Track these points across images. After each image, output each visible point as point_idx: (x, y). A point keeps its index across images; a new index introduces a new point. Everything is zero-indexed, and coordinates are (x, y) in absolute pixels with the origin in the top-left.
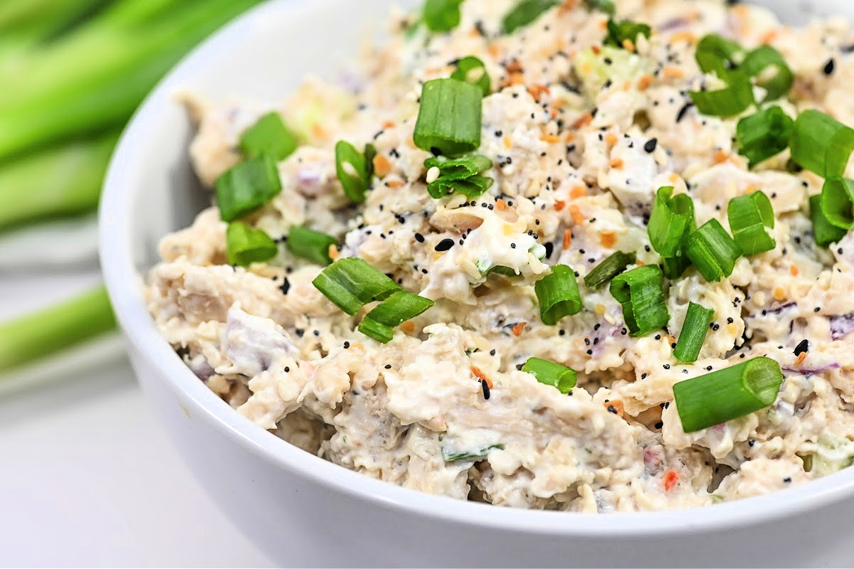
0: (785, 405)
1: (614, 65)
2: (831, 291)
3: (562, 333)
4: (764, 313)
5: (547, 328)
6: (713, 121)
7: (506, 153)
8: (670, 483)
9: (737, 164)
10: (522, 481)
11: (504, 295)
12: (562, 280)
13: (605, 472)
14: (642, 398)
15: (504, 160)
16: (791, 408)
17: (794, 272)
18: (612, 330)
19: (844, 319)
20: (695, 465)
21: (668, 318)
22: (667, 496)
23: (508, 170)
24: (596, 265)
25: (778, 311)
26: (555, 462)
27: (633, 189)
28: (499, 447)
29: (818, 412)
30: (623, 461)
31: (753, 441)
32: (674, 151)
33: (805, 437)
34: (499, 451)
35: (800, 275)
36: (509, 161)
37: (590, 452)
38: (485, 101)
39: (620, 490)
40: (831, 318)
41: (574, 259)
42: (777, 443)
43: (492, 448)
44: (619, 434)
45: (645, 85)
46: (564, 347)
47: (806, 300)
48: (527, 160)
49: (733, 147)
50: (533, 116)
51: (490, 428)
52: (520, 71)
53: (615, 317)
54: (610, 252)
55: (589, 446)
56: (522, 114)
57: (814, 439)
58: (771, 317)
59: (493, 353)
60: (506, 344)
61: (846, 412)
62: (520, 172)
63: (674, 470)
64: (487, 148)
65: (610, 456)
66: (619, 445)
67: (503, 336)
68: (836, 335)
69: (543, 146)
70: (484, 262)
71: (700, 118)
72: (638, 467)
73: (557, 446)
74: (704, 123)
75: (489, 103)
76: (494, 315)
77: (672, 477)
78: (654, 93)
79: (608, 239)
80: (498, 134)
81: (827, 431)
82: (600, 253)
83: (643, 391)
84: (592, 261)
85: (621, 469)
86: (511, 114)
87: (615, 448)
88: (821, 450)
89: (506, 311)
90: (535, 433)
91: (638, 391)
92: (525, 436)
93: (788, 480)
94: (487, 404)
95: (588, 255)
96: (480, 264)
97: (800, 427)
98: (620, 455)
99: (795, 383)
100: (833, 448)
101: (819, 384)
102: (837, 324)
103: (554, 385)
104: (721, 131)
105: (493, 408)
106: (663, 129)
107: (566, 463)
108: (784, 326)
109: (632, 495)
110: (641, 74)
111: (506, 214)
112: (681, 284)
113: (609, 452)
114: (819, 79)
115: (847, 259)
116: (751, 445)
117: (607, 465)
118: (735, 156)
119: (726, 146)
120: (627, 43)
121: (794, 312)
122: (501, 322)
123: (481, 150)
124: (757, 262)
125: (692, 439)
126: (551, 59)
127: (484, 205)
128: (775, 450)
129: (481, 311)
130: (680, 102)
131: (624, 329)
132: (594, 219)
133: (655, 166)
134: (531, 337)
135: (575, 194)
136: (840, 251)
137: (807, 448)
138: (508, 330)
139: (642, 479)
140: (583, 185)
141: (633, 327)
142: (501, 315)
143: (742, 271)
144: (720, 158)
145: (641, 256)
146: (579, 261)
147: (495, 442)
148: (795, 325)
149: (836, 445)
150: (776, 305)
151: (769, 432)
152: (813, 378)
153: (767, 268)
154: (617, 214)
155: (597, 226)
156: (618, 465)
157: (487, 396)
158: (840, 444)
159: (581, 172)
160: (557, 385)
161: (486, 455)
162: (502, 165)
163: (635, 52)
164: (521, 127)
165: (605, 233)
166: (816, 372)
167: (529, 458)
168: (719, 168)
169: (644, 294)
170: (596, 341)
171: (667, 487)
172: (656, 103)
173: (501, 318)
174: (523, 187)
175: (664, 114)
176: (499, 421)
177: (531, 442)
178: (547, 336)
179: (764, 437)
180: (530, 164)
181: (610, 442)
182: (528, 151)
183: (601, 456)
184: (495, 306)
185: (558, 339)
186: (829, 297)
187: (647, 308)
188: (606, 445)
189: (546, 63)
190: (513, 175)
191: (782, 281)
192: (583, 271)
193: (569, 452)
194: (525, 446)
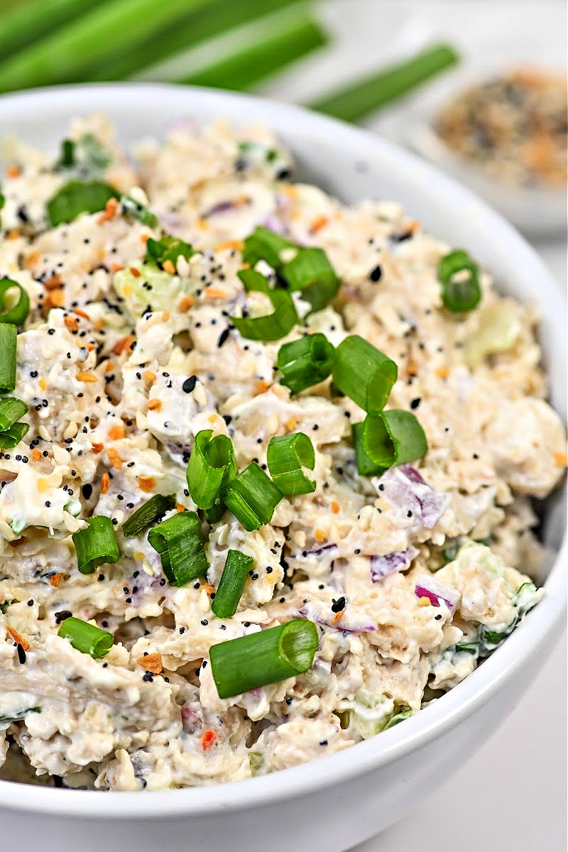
0: (322, 664)
1: (153, 291)
2: (371, 533)
3: (101, 578)
4: (305, 554)
5: (85, 578)
6: (255, 346)
7: (42, 395)
8: (208, 743)
9: (279, 395)
10: (58, 745)
11: (40, 547)
12: (98, 534)
13: (142, 736)
14: (180, 656)
15: (41, 403)
16: (327, 667)
17: (336, 510)
18: (151, 580)
19: (384, 559)
20: (234, 722)
21: (208, 566)
22: (205, 756)
23: (44, 413)
24: (135, 509)
25: (319, 552)
26: (91, 730)
27: (171, 432)
28: (37, 710)
29: (355, 672)
30: (160, 725)
31: (290, 700)
32: (217, 376)
33: (342, 696)
34: (35, 714)
35: (341, 512)
36: (46, 403)
37: (127, 719)
38: (20, 338)
39: (158, 752)
40: (372, 558)
41: (112, 505)
42: (314, 703)
43: (29, 712)
44: (155, 701)
45: (186, 307)
46: (103, 594)
47: (345, 541)
48: (64, 400)
49: (274, 376)
50: (69, 357)
51: (26, 691)
52: (61, 286)
53: (152, 567)
54: (149, 496)
55: (125, 713)
56: (58, 353)
57: (351, 697)
58: (312, 558)
59: (30, 603)
60: (45, 592)
61: (384, 668)
62: (57, 414)
63: (212, 729)
64: (22, 390)
65: (147, 722)
66: (155, 712)
67: (41, 585)
68: (376, 577)
69: (79, 386)
70: (18, 523)
71: (243, 342)
72: (176, 727)
73: (93, 714)
74: (246, 348)
75: (24, 340)
76: (31, 565)
77: (209, 737)
78: (198, 315)
79: (147, 484)
80: (34, 375)
81: (364, 690)
82: (140, 497)
83: (181, 649)
84: (131, 505)
85: (159, 731)
86: (47, 353)
87: (152, 714)
88: (359, 709)
89: (43, 561)
90: (71, 698)
91: (176, 649)
92: (61, 701)
93: (325, 743)
94: (23, 667)
95: (127, 500)
96: (14, 523)
97: (337, 685)
98: (156, 720)
99: (332, 641)
100: (369, 707)
101: (355, 644)
102: (377, 566)
103: (89, 653)
104: (262, 357)
105: (30, 673)
106: (204, 353)
107: (102, 732)
108: (325, 566)
109: (170, 756)
110: (182, 296)
111: (41, 464)
112: (221, 529)
113: (145, 718)
114: (367, 286)
115: (389, 496)
116: (289, 702)
117: (144, 729)
118: (277, 386)
119: (268, 375)
120: (167, 264)
121: (334, 554)
122: (38, 573)
123: (16, 394)
124: (298, 502)
125: (229, 704)
126: (91, 273)
127: (18, 458)
128: (312, 710)
129: (18, 561)
130: (223, 325)
131: (163, 580)
132: (133, 464)
133: (194, 406)
134: (69, 586)
135: (114, 434)
136: (381, 488)
137: (344, 706)
138: (45, 580)
139: (180, 739)
140: (121, 423)
141: (171, 577)
142: (38, 565)
143: (283, 513)
144: (262, 388)
145: (180, 499)
146: (117, 507)
147: (32, 705)
148: (336, 565)
149: (373, 704)
150: (316, 547)
151: (306, 691)
152: (350, 637)
153: (308, 506)
154: (155, 457)
155: (134, 471)
156: (155, 728)
157: (23, 659)
158: (377, 703)
159: (119, 410)
160: (92, 652)
161: (23, 718)
162: (38, 408)
163: (176, 274)
164: (57, 367)
165: (143, 478)
166: (352, 632)
167: (66, 725)
168: (260, 398)
169: (182, 546)
170: (135, 590)
171: (205, 748)
172: (198, 325)
173: (38, 569)
174: (60, 428)
175: (207, 337)
176: (34, 684)
177: (66, 708)
178: (86, 585)
179: (301, 696)
180: (66, 406)
181: (146, 710)
182: (64, 393)
183: (138, 722)
184: (31, 556)
185: (97, 586)
186: (369, 539)
187: (185, 559)
188: (142, 712)
189: (87, 278)
190: (50, 417)
191: (321, 521)
192: (121, 517)
193: (105, 720)
194: (61, 710)
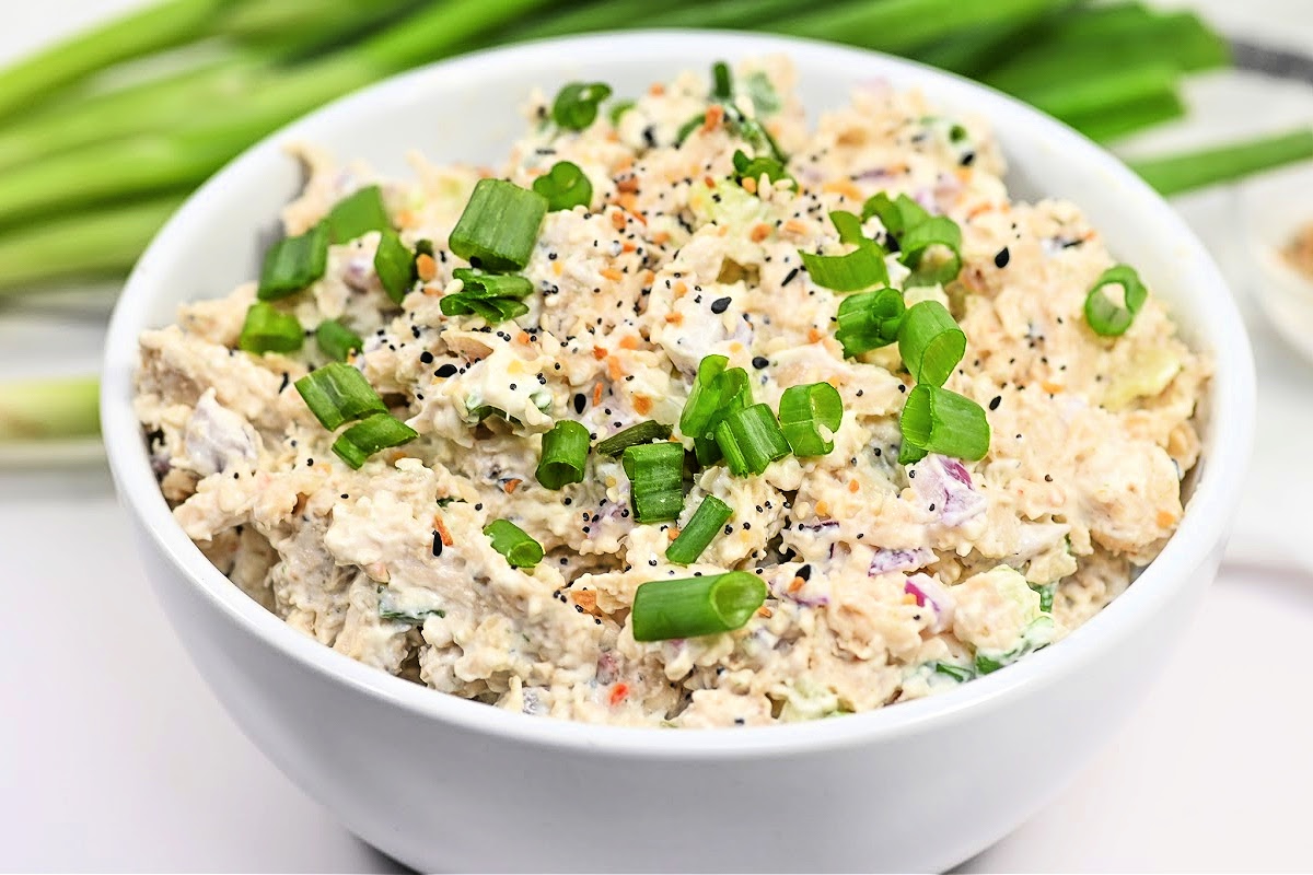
0: (765, 635)
1: (721, 204)
2: (880, 518)
3: (568, 502)
4: (801, 527)
5: (545, 492)
6: (824, 293)
7: (554, 281)
8: (617, 697)
9: (829, 348)
10: (451, 657)
11: (504, 444)
12: (564, 439)
13: (545, 668)
14: (615, 593)
15: (550, 289)
16: (772, 640)
17: (854, 487)
18: (613, 509)
19: (890, 554)
20: (657, 684)
21: (682, 507)
22: (610, 711)
23: (551, 300)
24: (621, 430)
25: (817, 528)
26: (486, 643)
27: (684, 351)
28: (440, 613)
29: (800, 653)
30: (567, 660)
31: (723, 669)
32: (773, 319)
33: (779, 677)
34: (438, 618)
35: (859, 493)
36: (555, 291)
37: (528, 640)
38: (549, 216)
39: (559, 692)
40: (879, 550)
41: (598, 419)
42: (745, 677)
43: (431, 614)
44: (563, 626)
45: (760, 235)
46: (562, 518)
47: (850, 522)
48: (578, 293)
49: (830, 329)
50: (596, 244)
51: (435, 590)
52: (637, 192)
53: (619, 495)
54: (643, 419)
55: (527, 632)
56: (586, 239)
57: (789, 681)
58: (808, 534)
59: (478, 507)
60: (497, 503)
61: (839, 660)
62: (566, 306)
63: (627, 684)
64: (533, 270)
65: (551, 650)
66: (562, 640)
67: (497, 491)
68: (874, 570)
69: (600, 281)
70: (475, 398)
71: (811, 286)
72: (588, 670)
73: (491, 625)
74: (812, 293)
75: (556, 220)
76: (490, 464)
77: (621, 691)
78: (768, 246)
79: (643, 404)
80: (553, 257)
81: (807, 676)
82: (631, 418)
83: (618, 585)
84: (618, 425)
85: (565, 668)
86: (575, 235)
87: (557, 642)
88: (794, 697)
89: (504, 462)
90: (476, 605)
91: (611, 583)
92: (465, 606)
93: (740, 722)
94: (436, 561)
95: (614, 417)
96: (470, 399)
97: (776, 661)
98: (564, 652)
99: (785, 612)
100: (806, 696)
101: (806, 619)
102: (882, 559)
103: (505, 555)
104: (826, 304)
105: (442, 568)
106: (767, 292)
107: (497, 647)
108: (823, 548)
109: (572, 702)
110: (758, 221)
111: (525, 350)
112: (708, 473)
113: (549, 644)
114: (990, 269)
115: (917, 485)
116: (719, 672)
117: (548, 659)
118: (831, 338)
119: (824, 324)
120: (748, 181)
121: (834, 534)
122: (495, 475)
123: (526, 273)
124: (810, 467)
125: (644, 650)
126: (675, 185)
127: (500, 334)
128: (739, 684)
129: (477, 456)
130: (796, 262)
131: (627, 511)
132: (632, 378)
133: (721, 331)
134: (525, 498)
135: (626, 343)
136: (912, 474)
137: (778, 691)
138: (502, 485)
139: (589, 686)
140: (637, 335)
141: (635, 512)
142: (496, 466)
143: (787, 473)
144: (814, 338)
145: (676, 432)
146: (603, 423)
147: (435, 606)
148: (837, 550)
149: (811, 693)
150: (817, 522)
151: (742, 663)
152: (804, 610)
153: (823, 477)
154: (663, 378)
155: (631, 386)
156: (561, 662)
157: (437, 550)
158: (816, 694)
159: (640, 321)
160: (509, 555)
161: (423, 620)
162: (545, 294)
163: (756, 194)
164: (579, 253)
165: (639, 395)
166: (808, 604)
167: (460, 635)
168: (810, 349)
169: (654, 475)
170: (596, 518)
171: (613, 700)
172: (768, 259)
173: (496, 469)
174: (566, 324)
175: (773, 274)
176: (443, 582)
177: (470, 614)
178: (546, 502)
179: (734, 667)
180: (579, 299)
181: (551, 633)
182: (581, 284)
183: (541, 647)
184: (494, 454)
185: (559, 507)
186: (877, 525)
187: (655, 492)
188: (546, 636)
189: (667, 188)
190: (557, 307)
191: (832, 494)
192: (603, 434)
193: (502, 633)
194: (463, 618)
